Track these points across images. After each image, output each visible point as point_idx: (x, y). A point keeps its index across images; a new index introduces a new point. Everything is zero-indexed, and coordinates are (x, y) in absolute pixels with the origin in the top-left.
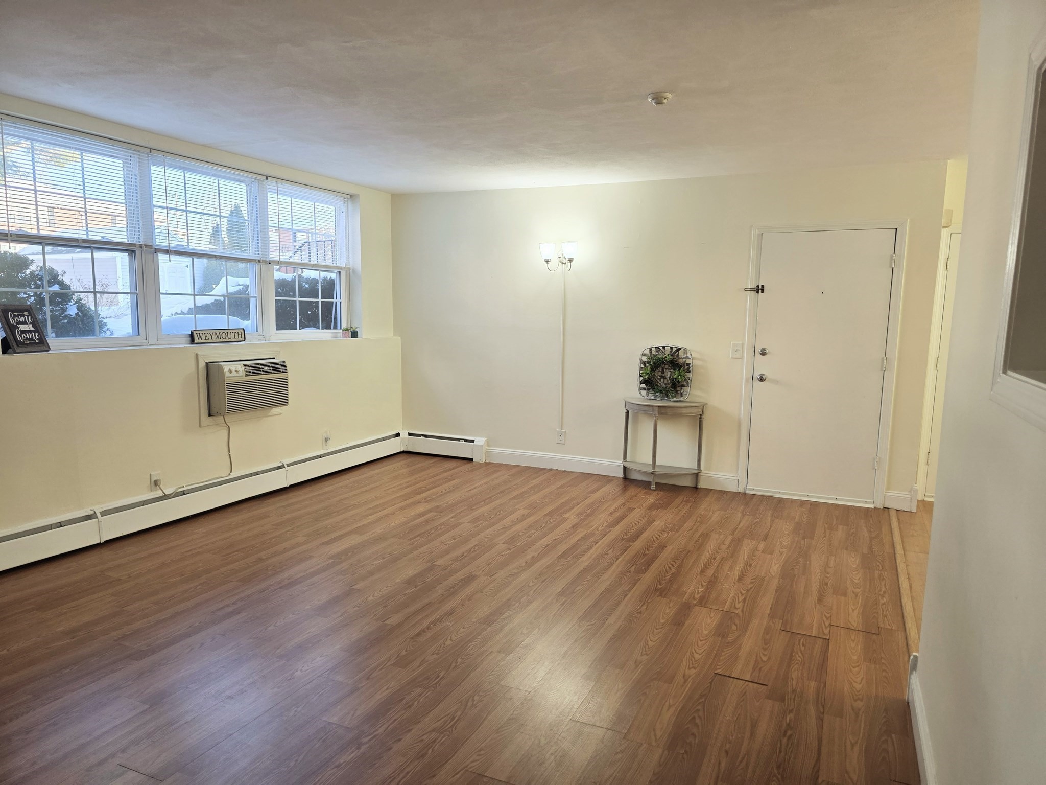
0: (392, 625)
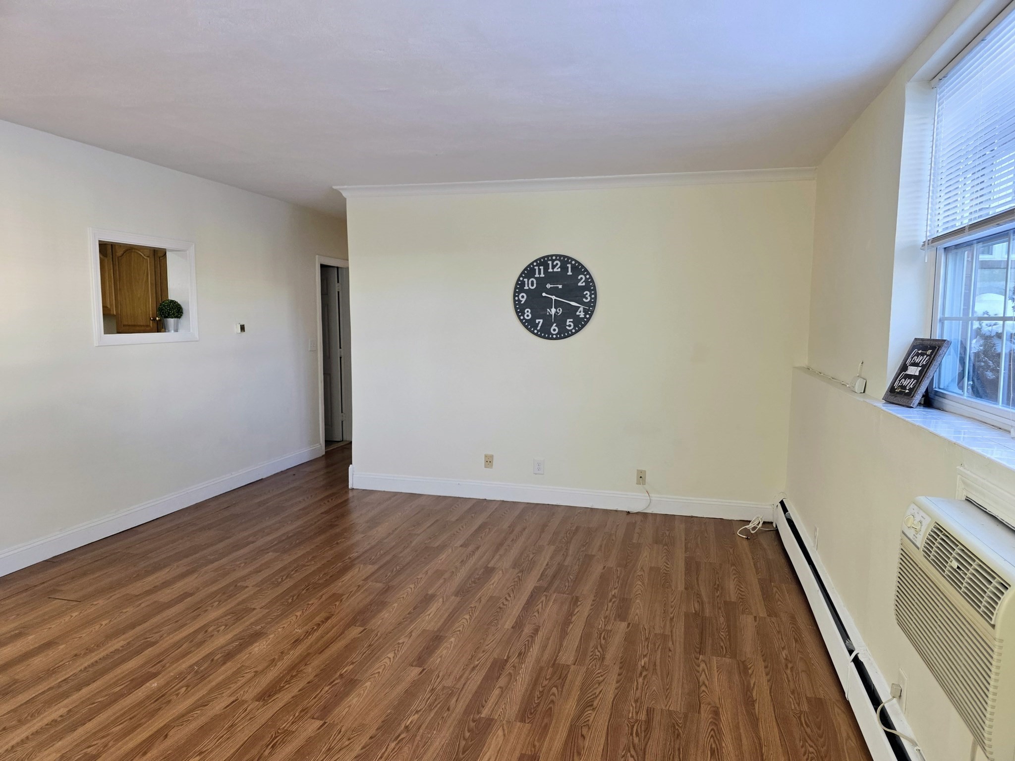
0: (355, 626)
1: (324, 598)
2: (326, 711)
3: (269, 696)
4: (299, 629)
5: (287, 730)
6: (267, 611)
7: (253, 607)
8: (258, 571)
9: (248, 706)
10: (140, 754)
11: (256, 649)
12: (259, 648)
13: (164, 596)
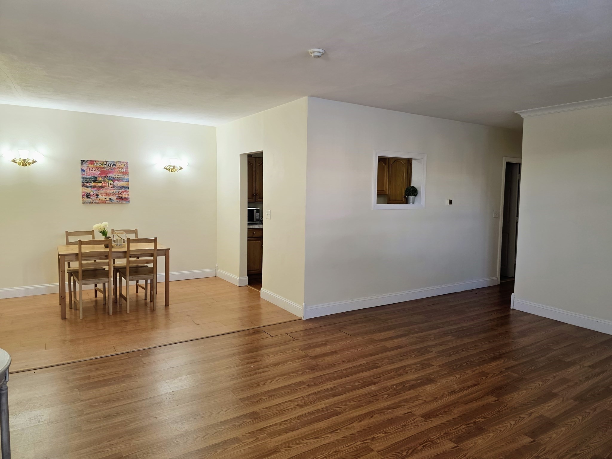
0: (492, 395)
1: (476, 372)
2: (459, 439)
3: (429, 417)
4: (456, 385)
5: (434, 441)
6: (440, 369)
7: (432, 364)
8: (440, 344)
9: (416, 418)
10: (359, 420)
11: (429, 388)
12: (430, 388)
13: (390, 344)
